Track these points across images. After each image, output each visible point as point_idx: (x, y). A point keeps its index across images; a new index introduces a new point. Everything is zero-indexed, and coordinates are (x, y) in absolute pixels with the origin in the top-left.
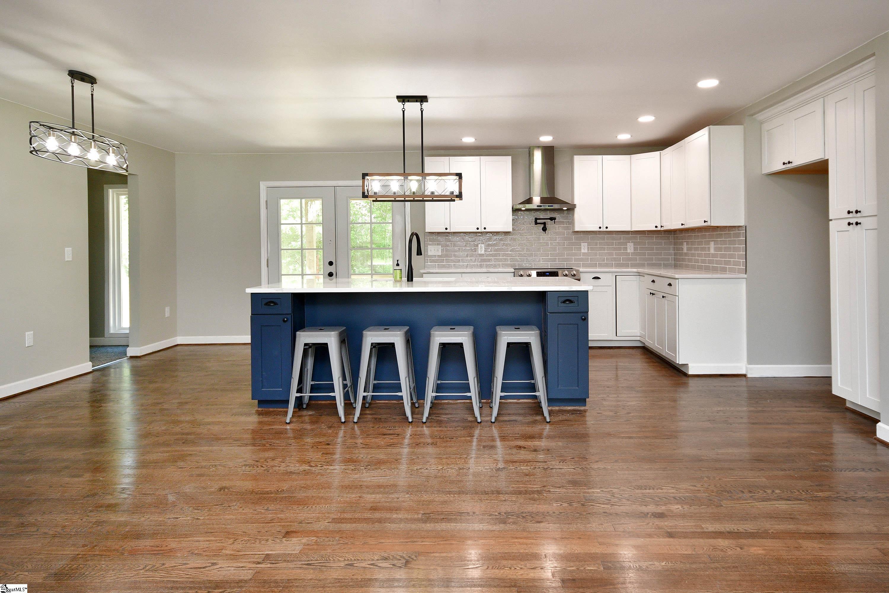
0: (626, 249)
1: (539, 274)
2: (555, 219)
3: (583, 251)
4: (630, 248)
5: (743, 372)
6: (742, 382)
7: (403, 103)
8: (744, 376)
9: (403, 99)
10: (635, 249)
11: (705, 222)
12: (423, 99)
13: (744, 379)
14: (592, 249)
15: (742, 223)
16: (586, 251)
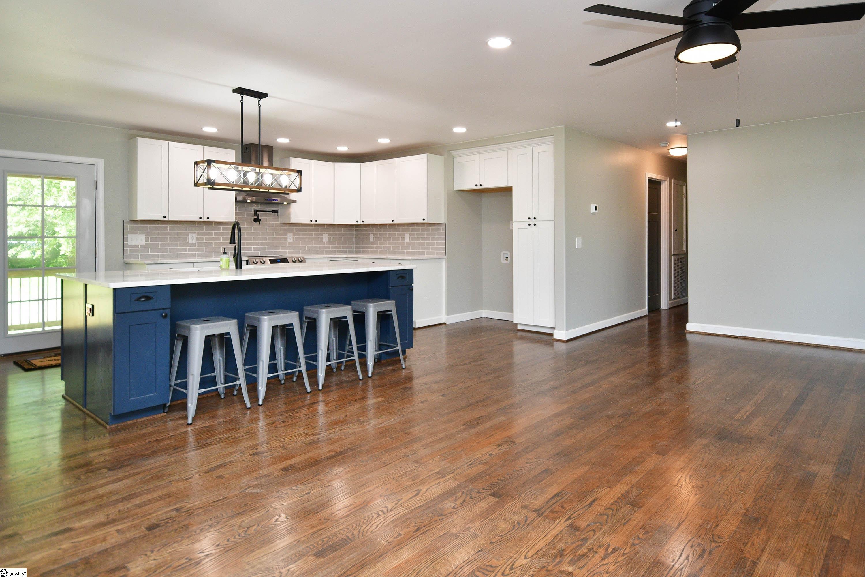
0: (322, 239)
1: (272, 261)
2: (277, 212)
3: (289, 240)
4: (325, 238)
5: (444, 322)
6: (443, 329)
7: (242, 95)
8: (445, 324)
9: (241, 91)
10: (329, 239)
11: (424, 220)
12: (260, 96)
13: (444, 326)
14: (296, 239)
15: (442, 221)
16: (291, 241)
